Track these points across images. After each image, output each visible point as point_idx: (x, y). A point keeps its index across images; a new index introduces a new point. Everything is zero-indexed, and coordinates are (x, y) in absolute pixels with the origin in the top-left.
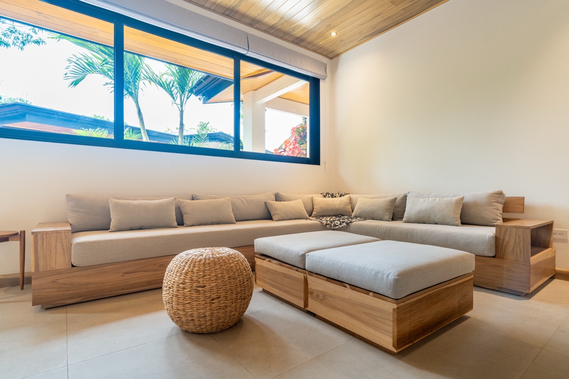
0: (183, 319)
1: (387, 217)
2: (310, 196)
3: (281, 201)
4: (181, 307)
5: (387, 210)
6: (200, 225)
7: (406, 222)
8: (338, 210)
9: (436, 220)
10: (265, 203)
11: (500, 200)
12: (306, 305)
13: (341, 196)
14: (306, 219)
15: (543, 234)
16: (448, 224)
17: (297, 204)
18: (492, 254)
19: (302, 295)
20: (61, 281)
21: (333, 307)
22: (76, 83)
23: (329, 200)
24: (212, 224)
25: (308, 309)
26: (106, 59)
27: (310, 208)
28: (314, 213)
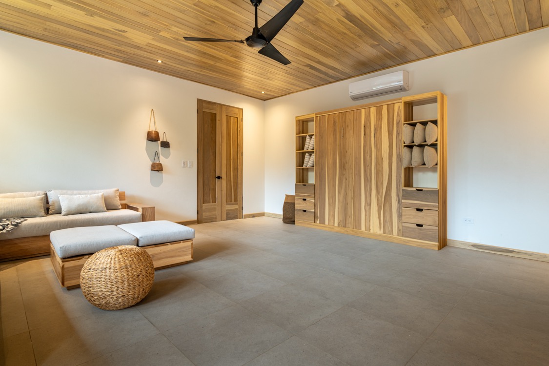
11: (118, 194)
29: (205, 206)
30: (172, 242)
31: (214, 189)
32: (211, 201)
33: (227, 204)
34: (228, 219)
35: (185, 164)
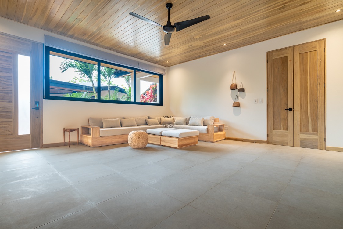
0: (135, 145)
1: (184, 124)
2: (160, 117)
3: (150, 119)
4: (134, 142)
5: (184, 122)
6: (127, 126)
7: (189, 125)
8: (169, 122)
9: (197, 125)
10: (145, 120)
11: (213, 119)
12: (161, 143)
13: (170, 117)
14: (159, 125)
15: (222, 127)
16: (200, 126)
17: (156, 120)
18: (207, 133)
19: (160, 141)
20: (98, 140)
21: (167, 142)
22: (63, 71)
23: (166, 119)
24: (130, 126)
25: (161, 144)
26: (81, 65)
27: (160, 122)
28: (161, 123)
29: (275, 132)
30: (171, 137)
31: (286, 119)
32: (282, 128)
33: (300, 133)
34: (302, 146)
35: (257, 101)
